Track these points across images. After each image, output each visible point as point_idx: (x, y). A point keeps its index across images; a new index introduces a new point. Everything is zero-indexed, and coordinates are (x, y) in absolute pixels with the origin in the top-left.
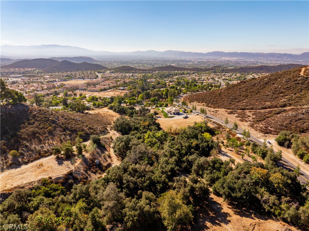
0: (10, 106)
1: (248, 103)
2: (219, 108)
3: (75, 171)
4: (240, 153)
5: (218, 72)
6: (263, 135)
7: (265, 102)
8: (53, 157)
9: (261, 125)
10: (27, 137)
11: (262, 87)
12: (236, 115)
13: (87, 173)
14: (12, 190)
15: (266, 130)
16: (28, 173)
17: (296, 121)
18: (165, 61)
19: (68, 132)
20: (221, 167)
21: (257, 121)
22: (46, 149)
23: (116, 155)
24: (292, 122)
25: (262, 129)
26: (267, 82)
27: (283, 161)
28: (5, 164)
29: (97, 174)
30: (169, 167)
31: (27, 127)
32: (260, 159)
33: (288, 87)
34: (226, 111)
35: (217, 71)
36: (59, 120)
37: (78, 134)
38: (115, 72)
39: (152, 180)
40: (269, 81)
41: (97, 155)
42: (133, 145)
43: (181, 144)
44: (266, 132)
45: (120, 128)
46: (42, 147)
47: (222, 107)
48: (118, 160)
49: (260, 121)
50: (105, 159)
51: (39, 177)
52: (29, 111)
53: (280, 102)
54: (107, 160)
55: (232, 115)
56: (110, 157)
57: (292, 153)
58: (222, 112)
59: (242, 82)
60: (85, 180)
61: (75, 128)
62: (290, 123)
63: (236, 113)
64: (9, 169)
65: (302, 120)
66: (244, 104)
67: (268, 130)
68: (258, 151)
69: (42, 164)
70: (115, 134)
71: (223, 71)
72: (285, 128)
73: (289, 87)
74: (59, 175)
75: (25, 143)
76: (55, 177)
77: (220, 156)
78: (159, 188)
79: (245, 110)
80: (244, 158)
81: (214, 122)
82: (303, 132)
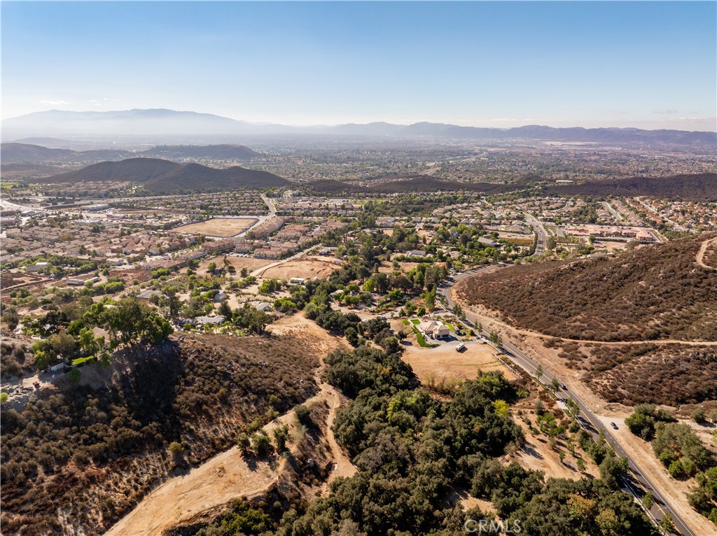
0: (150, 345)
1: (586, 323)
2: (527, 328)
3: (280, 484)
4: (559, 449)
5: (533, 195)
6: (607, 404)
7: (619, 323)
8: (235, 450)
9: (605, 381)
10: (189, 412)
11: (615, 286)
12: (560, 350)
13: (298, 486)
14: (192, 520)
15: (613, 393)
16: (206, 487)
17: (673, 376)
18: (411, 152)
19: (253, 397)
20: (522, 485)
21: (598, 370)
22: (221, 436)
23: (338, 444)
24: (665, 377)
25: (606, 392)
26: (628, 274)
27: (632, 471)
28: (165, 468)
29: (313, 485)
30: (435, 481)
31: (184, 390)
32: (593, 463)
33: (667, 292)
34: (541, 338)
35: (532, 191)
36: (233, 371)
37: (268, 400)
38: (304, 196)
39: (408, 508)
40: (632, 270)
41: (308, 448)
42: (371, 430)
43: (454, 429)
44: (612, 397)
45: (338, 381)
46: (215, 431)
47: (535, 328)
48: (344, 455)
49: (604, 370)
50: (322, 453)
51: (227, 495)
52: (182, 356)
53: (647, 325)
54: (325, 457)
55: (552, 349)
56: (329, 449)
57: (653, 452)
58: (532, 341)
59: (577, 264)
60: (297, 501)
61: (263, 387)
62: (659, 380)
63: (561, 346)
64: (173, 477)
65: (683, 375)
66: (578, 323)
67: (616, 394)
68: (589, 448)
69: (223, 468)
70: (330, 394)
71: (545, 191)
72: (650, 392)
73: (669, 291)
74: (258, 493)
75: (188, 426)
76: (252, 497)
77: (522, 455)
78: (419, 522)
79: (578, 339)
80: (564, 461)
81: (516, 368)
82: (683, 401)
